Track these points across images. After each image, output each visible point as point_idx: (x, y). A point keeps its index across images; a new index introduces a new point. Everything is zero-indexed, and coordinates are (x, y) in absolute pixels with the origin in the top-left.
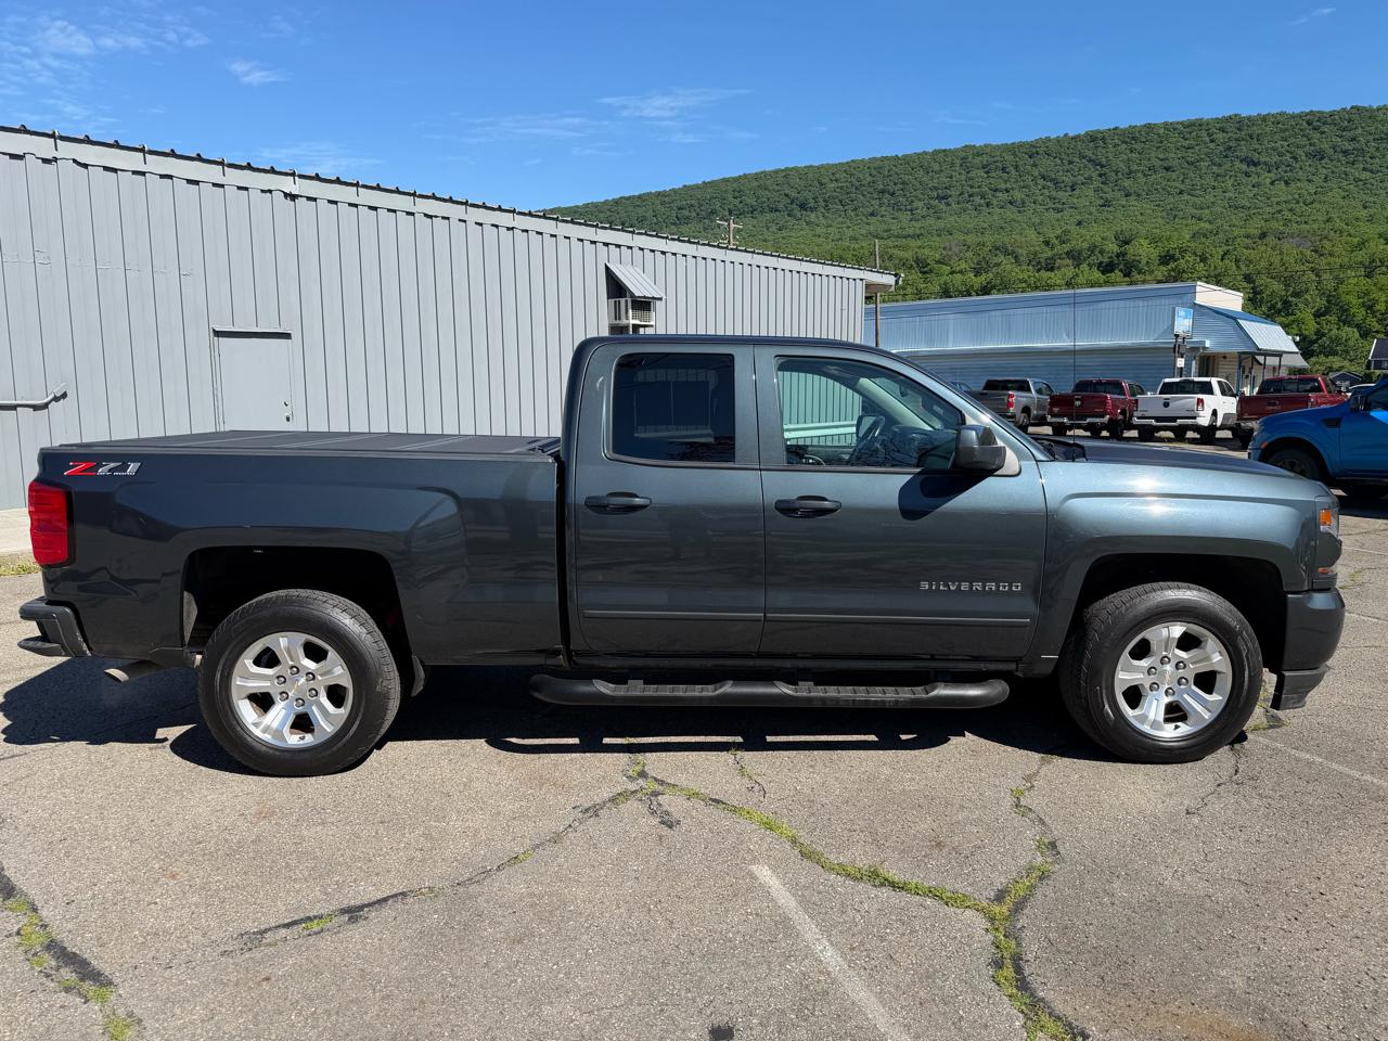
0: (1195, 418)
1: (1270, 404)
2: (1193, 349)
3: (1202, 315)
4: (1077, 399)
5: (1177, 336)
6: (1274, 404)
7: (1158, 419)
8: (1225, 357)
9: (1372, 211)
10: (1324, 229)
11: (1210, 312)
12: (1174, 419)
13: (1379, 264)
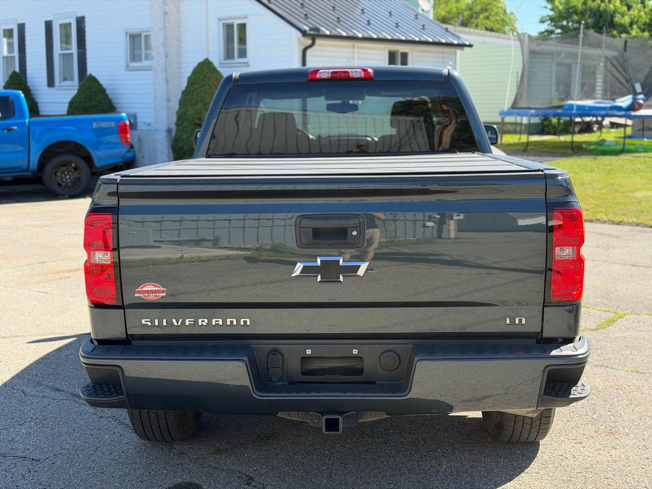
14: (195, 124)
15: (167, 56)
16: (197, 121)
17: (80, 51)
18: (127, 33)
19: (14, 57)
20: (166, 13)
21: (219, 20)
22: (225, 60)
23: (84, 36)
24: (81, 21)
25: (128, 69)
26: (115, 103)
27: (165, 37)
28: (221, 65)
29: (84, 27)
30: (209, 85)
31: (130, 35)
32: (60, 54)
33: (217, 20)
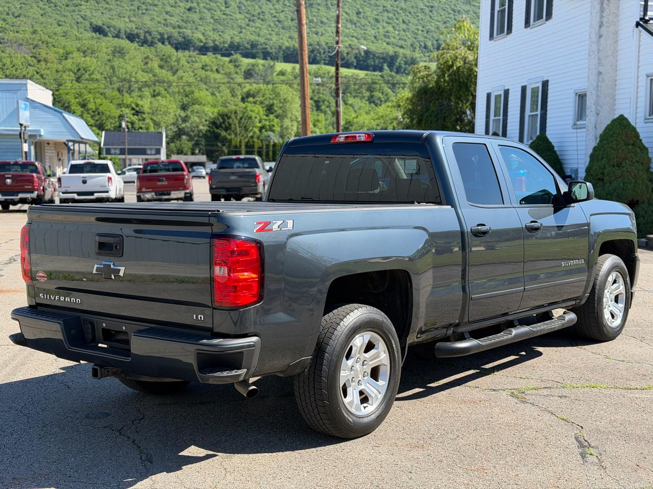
0: (107, 192)
1: (159, 181)
2: (30, 136)
3: (35, 108)
4: (9, 178)
5: (21, 125)
6: (162, 181)
7: (79, 194)
8: (48, 144)
9: (65, 29)
10: (34, 39)
11: (41, 106)
12: (92, 193)
13: (83, 72)
14: (599, 179)
15: (598, 114)
16: (600, 176)
17: (543, 112)
18: (576, 94)
19: (499, 119)
20: (600, 73)
21: (648, 76)
22: (650, 115)
23: (547, 98)
24: (545, 84)
25: (575, 127)
26: (562, 159)
27: (597, 96)
28: (646, 121)
29: (548, 90)
30: (616, 140)
31: (579, 95)
32: (529, 116)
33: (645, 77)
